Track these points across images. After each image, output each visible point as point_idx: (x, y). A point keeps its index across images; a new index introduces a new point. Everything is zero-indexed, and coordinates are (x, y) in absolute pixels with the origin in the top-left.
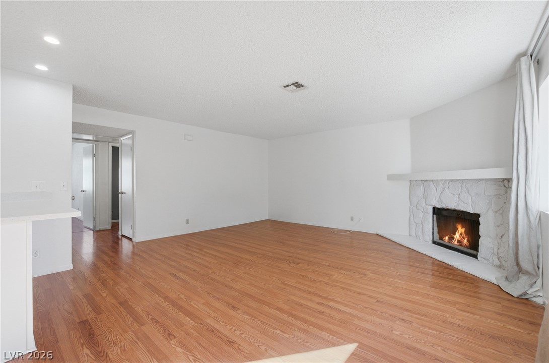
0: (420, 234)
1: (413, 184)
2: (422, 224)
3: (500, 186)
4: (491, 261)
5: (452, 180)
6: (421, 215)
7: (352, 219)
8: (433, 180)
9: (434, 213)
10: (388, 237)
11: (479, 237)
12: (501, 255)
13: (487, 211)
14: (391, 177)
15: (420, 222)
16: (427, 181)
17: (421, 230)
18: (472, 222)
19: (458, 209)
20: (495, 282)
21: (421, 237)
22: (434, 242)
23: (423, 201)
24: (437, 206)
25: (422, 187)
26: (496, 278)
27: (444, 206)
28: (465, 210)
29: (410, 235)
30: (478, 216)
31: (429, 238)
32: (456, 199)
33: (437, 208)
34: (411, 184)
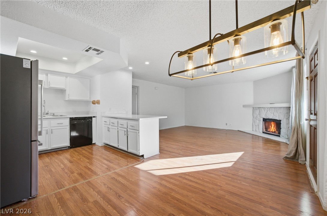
0: (257, 129)
1: (254, 109)
2: (258, 125)
3: (288, 110)
4: (285, 136)
5: (271, 108)
6: (258, 121)
7: (226, 124)
8: (263, 108)
9: (263, 121)
10: (244, 131)
11: (281, 128)
12: (288, 134)
13: (284, 119)
14: (244, 106)
15: (257, 125)
16: (260, 108)
17: (258, 128)
18: (278, 123)
19: (273, 118)
20: (285, 142)
21: (258, 131)
22: (263, 132)
23: (259, 116)
24: (265, 118)
25: (258, 110)
26: (286, 141)
27: (268, 118)
28: (275, 119)
29: (253, 131)
30: (281, 121)
31: (261, 131)
32: (272, 114)
33: (265, 119)
34: (253, 109)
